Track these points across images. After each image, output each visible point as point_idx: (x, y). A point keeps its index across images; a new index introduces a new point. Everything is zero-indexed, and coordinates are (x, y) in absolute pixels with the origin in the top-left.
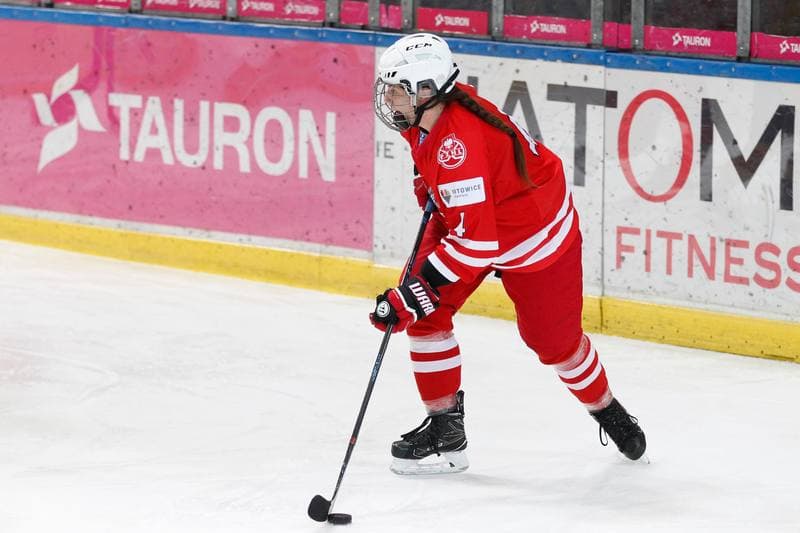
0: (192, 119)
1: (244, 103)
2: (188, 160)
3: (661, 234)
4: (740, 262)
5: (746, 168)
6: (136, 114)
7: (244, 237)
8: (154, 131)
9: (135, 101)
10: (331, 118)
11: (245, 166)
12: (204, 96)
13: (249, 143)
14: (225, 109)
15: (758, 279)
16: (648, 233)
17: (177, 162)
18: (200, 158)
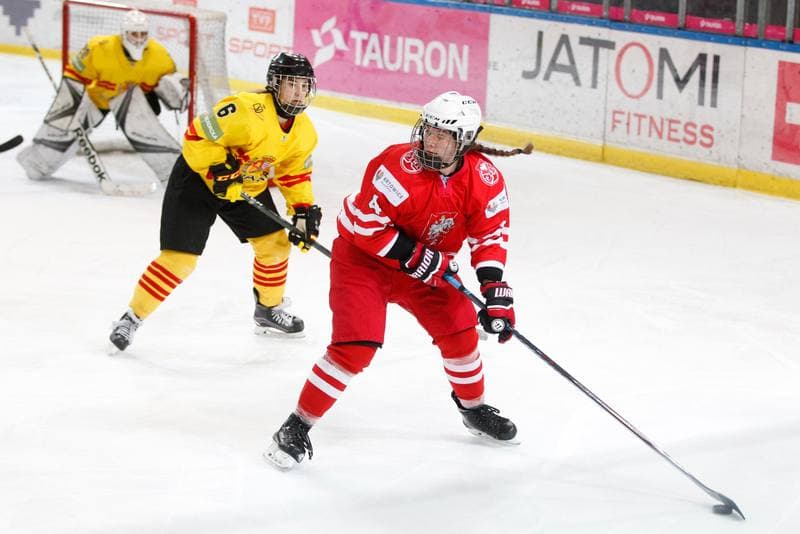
0: (394, 45)
1: (421, 38)
2: (391, 67)
3: (636, 115)
4: (675, 131)
5: (681, 83)
6: (365, 43)
7: (418, 107)
8: (374, 51)
9: (364, 35)
10: (466, 49)
11: (420, 71)
12: (400, 34)
13: (423, 60)
14: (410, 42)
15: (685, 140)
16: (629, 114)
17: (385, 68)
18: (397, 66)
